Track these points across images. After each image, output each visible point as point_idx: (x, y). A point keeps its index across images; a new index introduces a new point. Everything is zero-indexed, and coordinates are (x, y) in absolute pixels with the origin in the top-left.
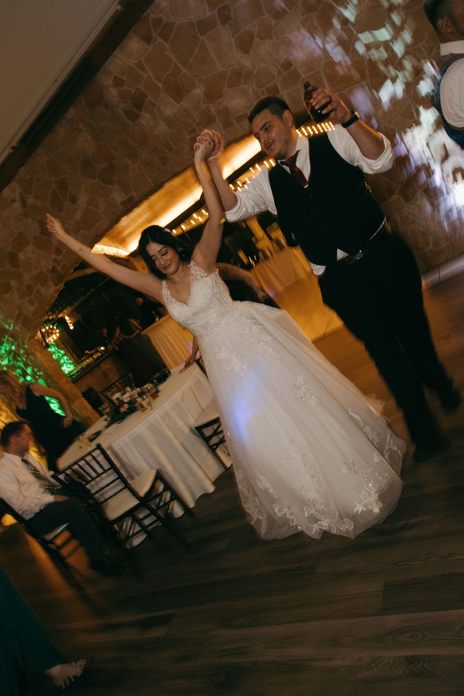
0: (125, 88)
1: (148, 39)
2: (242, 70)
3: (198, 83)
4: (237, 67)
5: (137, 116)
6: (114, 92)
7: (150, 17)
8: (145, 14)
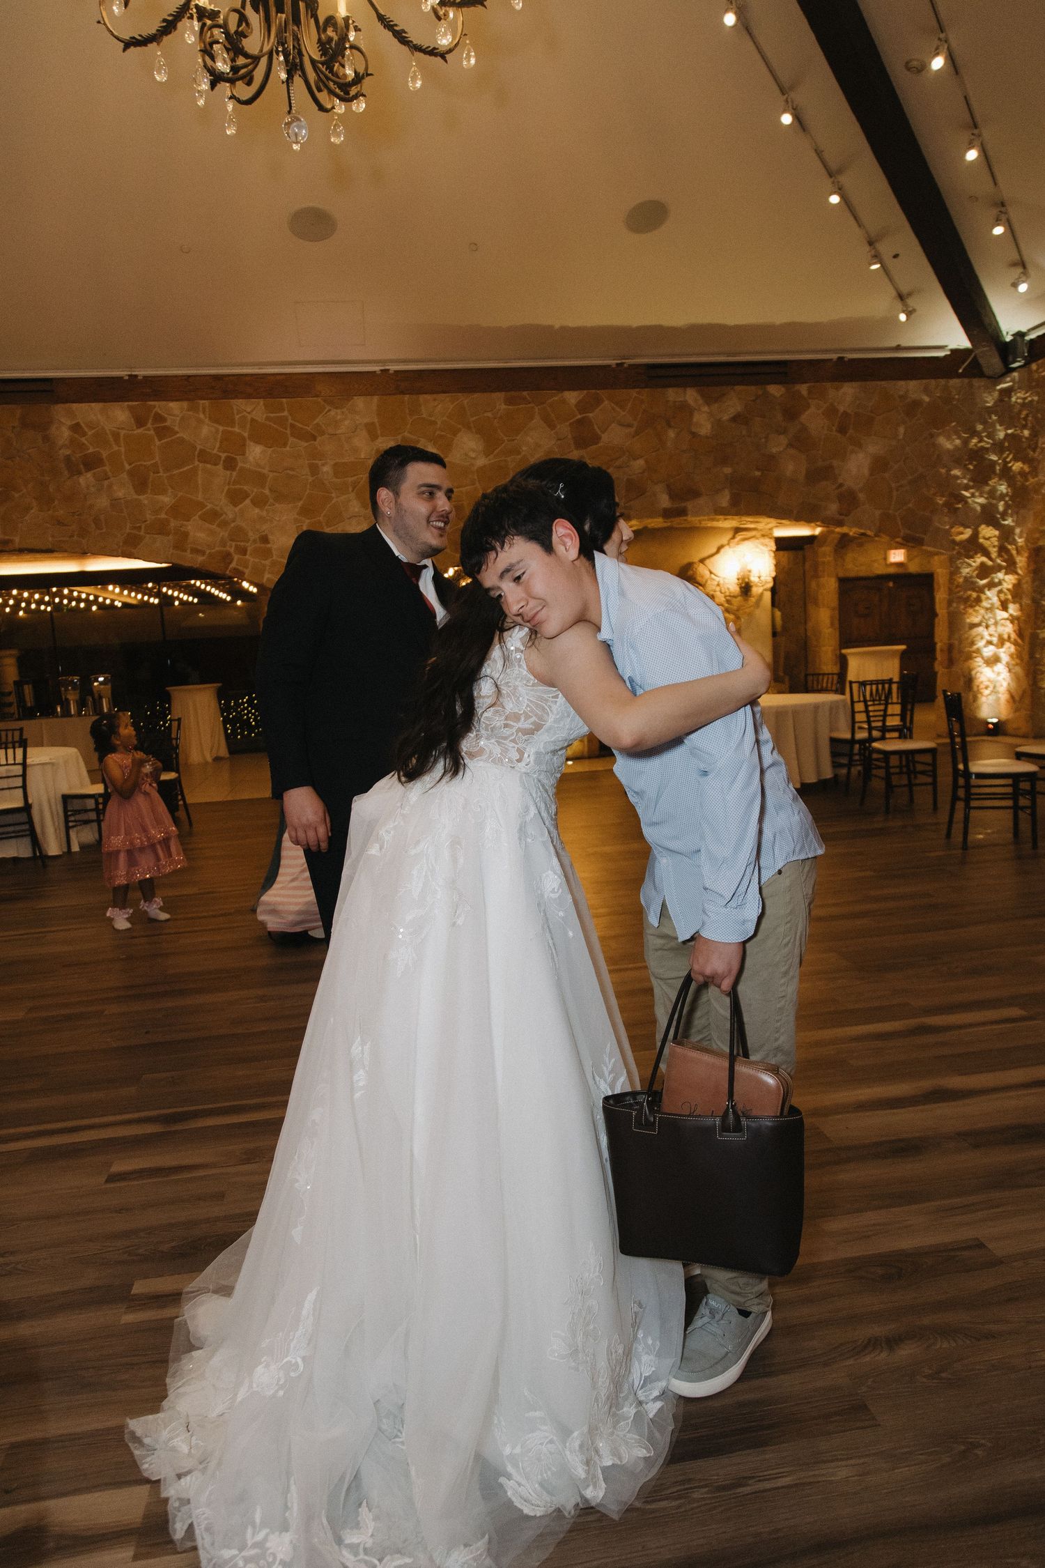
0: (83, 440)
1: (140, 422)
2: (222, 515)
3: (170, 494)
4: (218, 508)
5: (80, 473)
6: (66, 433)
7: (156, 409)
8: (152, 403)
